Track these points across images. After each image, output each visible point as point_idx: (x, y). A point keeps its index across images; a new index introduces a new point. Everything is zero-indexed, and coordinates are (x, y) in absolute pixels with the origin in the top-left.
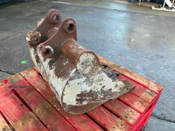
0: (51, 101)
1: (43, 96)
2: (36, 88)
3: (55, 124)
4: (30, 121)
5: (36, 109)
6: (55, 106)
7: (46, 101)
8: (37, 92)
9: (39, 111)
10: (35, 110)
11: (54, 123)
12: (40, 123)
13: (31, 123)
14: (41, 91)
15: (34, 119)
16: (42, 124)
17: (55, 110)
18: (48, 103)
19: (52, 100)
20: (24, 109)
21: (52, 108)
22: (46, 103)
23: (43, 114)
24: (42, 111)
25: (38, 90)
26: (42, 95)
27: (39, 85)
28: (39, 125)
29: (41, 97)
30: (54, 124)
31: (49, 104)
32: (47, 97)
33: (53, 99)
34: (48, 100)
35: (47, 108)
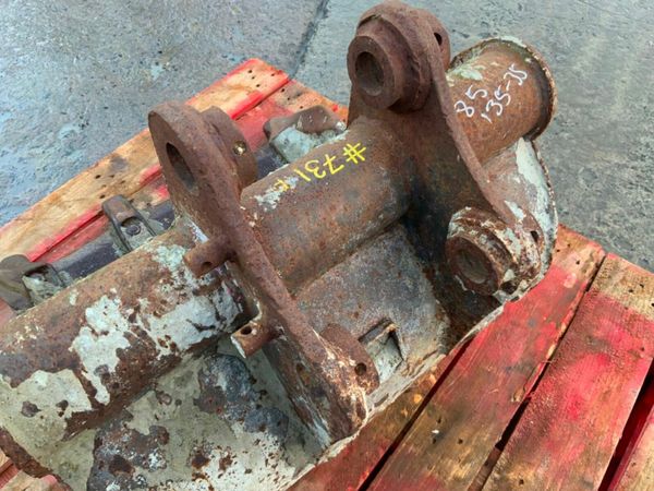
0: (392, 426)
1: (367, 475)
3: (501, 374)
4: (522, 482)
5: (457, 480)
6: (418, 399)
7: (399, 450)
9: (464, 463)
10: (464, 481)
11: (500, 383)
12: (515, 434)
13: (529, 475)
15: (508, 468)
16: (520, 425)
17: (440, 393)
18: (409, 436)
19: (388, 424)
21: (433, 408)
22: (408, 444)
23: (475, 438)
24: (459, 446)
26: (361, 483)
28: (527, 433)
30: (505, 380)
31: (415, 429)
32: (377, 452)
34: (389, 443)
35: (436, 432)
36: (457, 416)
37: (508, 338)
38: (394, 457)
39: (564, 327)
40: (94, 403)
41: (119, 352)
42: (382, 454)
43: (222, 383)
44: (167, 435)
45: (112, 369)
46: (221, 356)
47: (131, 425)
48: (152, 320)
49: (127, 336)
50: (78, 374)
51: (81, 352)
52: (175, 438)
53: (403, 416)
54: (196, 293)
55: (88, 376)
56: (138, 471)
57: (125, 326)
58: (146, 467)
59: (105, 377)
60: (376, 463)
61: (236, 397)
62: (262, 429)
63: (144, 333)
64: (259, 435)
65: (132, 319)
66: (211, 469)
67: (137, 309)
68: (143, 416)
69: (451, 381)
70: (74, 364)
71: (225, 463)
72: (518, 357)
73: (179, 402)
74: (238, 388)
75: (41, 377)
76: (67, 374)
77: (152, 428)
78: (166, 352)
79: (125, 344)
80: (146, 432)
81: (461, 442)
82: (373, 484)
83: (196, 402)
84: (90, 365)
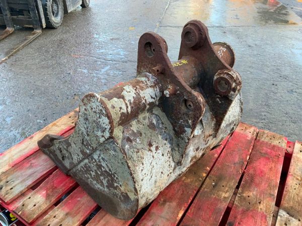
0: (197, 183)
1: (191, 199)
2: (177, 222)
4: (249, 196)
5: (225, 198)
6: (205, 175)
7: (201, 191)
8: (187, 214)
9: (226, 193)
10: (228, 198)
12: (242, 182)
13: (251, 194)
14: (183, 208)
15: (243, 192)
16: (243, 180)
17: (212, 172)
18: (204, 186)
19: (195, 183)
20: (235, 217)
21: (211, 177)
22: (204, 188)
23: (228, 185)
24: (223, 188)
25: (180, 215)
26: (190, 201)
27: (164, 221)
28: (246, 182)
29: (195, 201)
30: (234, 167)
31: (205, 184)
32: (193, 192)
33: (191, 182)
34: (197, 189)
35: (214, 184)
36: (220, 178)
37: (232, 155)
38: (200, 192)
39: (250, 151)
40: (127, 111)
41: (133, 97)
42: (195, 192)
43: (154, 122)
44: (141, 134)
45: (132, 102)
46: (154, 114)
47: (131, 128)
48: (140, 91)
49: (135, 93)
50: (124, 101)
51: (125, 95)
52: (143, 135)
53: (200, 180)
54: (150, 87)
55: (127, 102)
56: (134, 143)
57: (134, 91)
58: (136, 142)
59: (130, 103)
60: (194, 195)
61: (158, 128)
62: (166, 140)
63: (139, 94)
64: (165, 142)
65: (136, 90)
66: (153, 148)
67: (137, 88)
68: (135, 126)
69: (215, 169)
70: (123, 98)
71: (157, 148)
72: (237, 160)
73: (143, 125)
74: (159, 125)
75: (115, 99)
76: (122, 100)
77: (137, 130)
78: (144, 101)
79: (135, 96)
80: (136, 132)
81: (223, 186)
82: (194, 201)
83: (148, 126)
84: (127, 98)
